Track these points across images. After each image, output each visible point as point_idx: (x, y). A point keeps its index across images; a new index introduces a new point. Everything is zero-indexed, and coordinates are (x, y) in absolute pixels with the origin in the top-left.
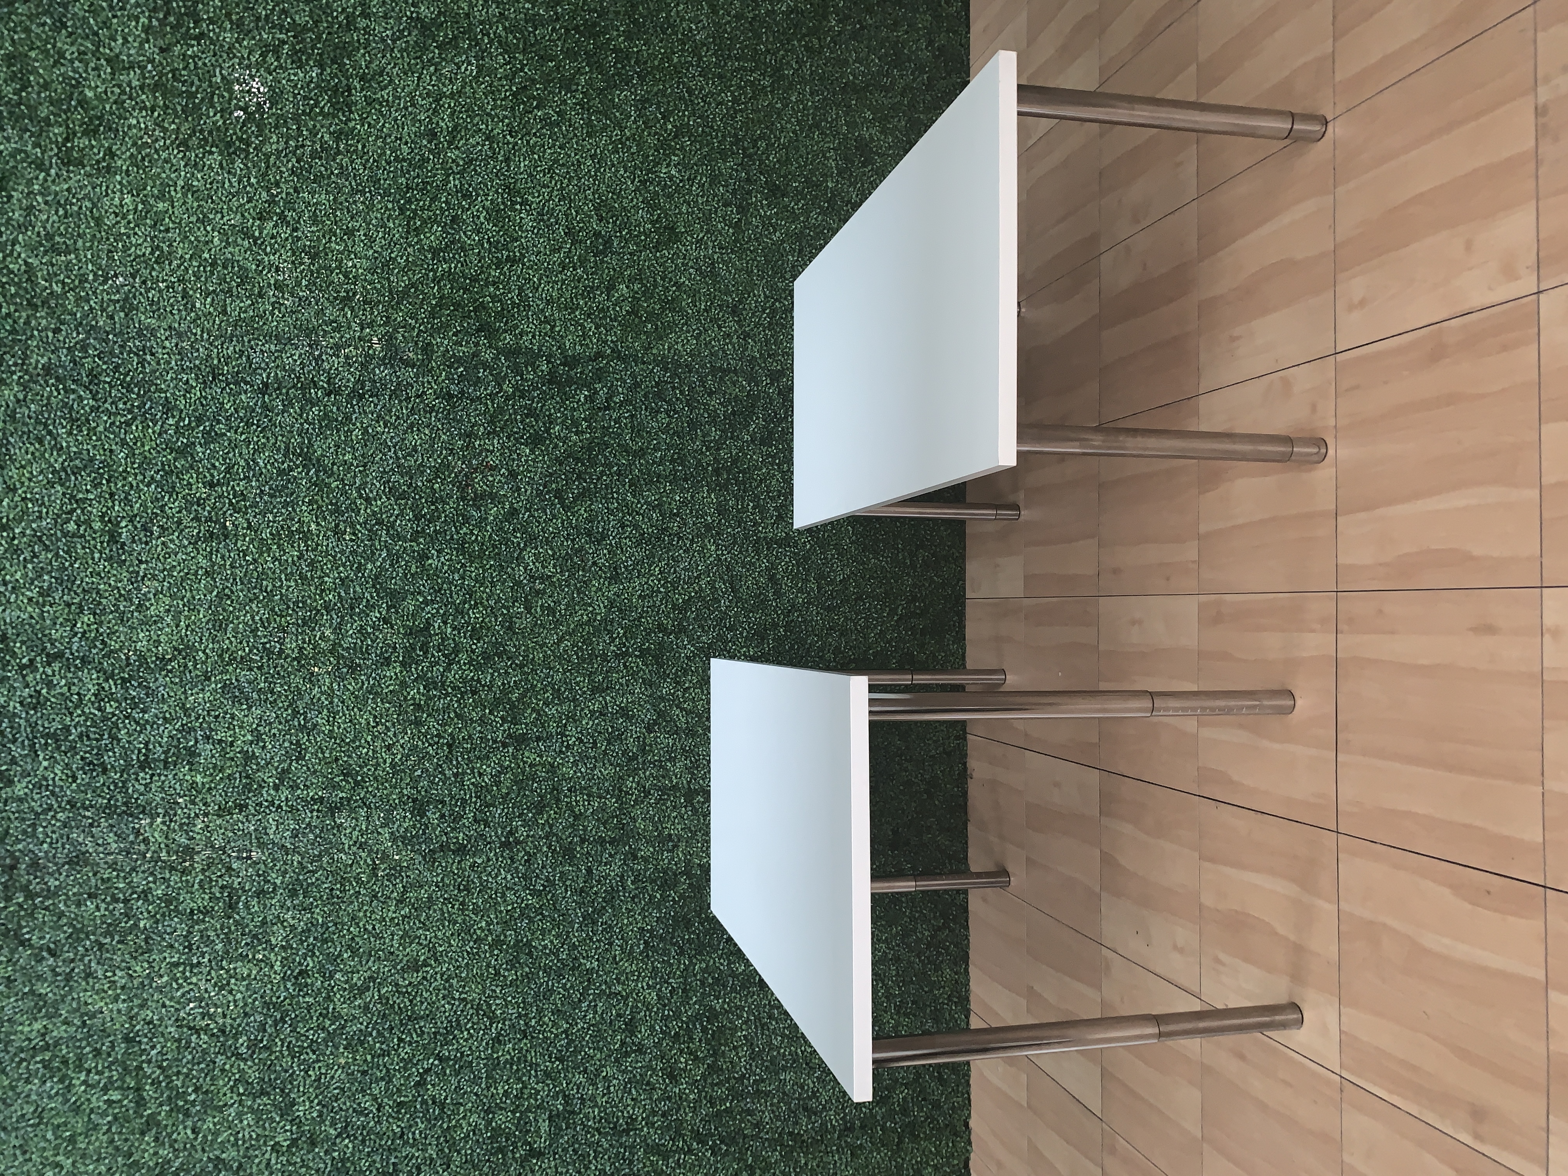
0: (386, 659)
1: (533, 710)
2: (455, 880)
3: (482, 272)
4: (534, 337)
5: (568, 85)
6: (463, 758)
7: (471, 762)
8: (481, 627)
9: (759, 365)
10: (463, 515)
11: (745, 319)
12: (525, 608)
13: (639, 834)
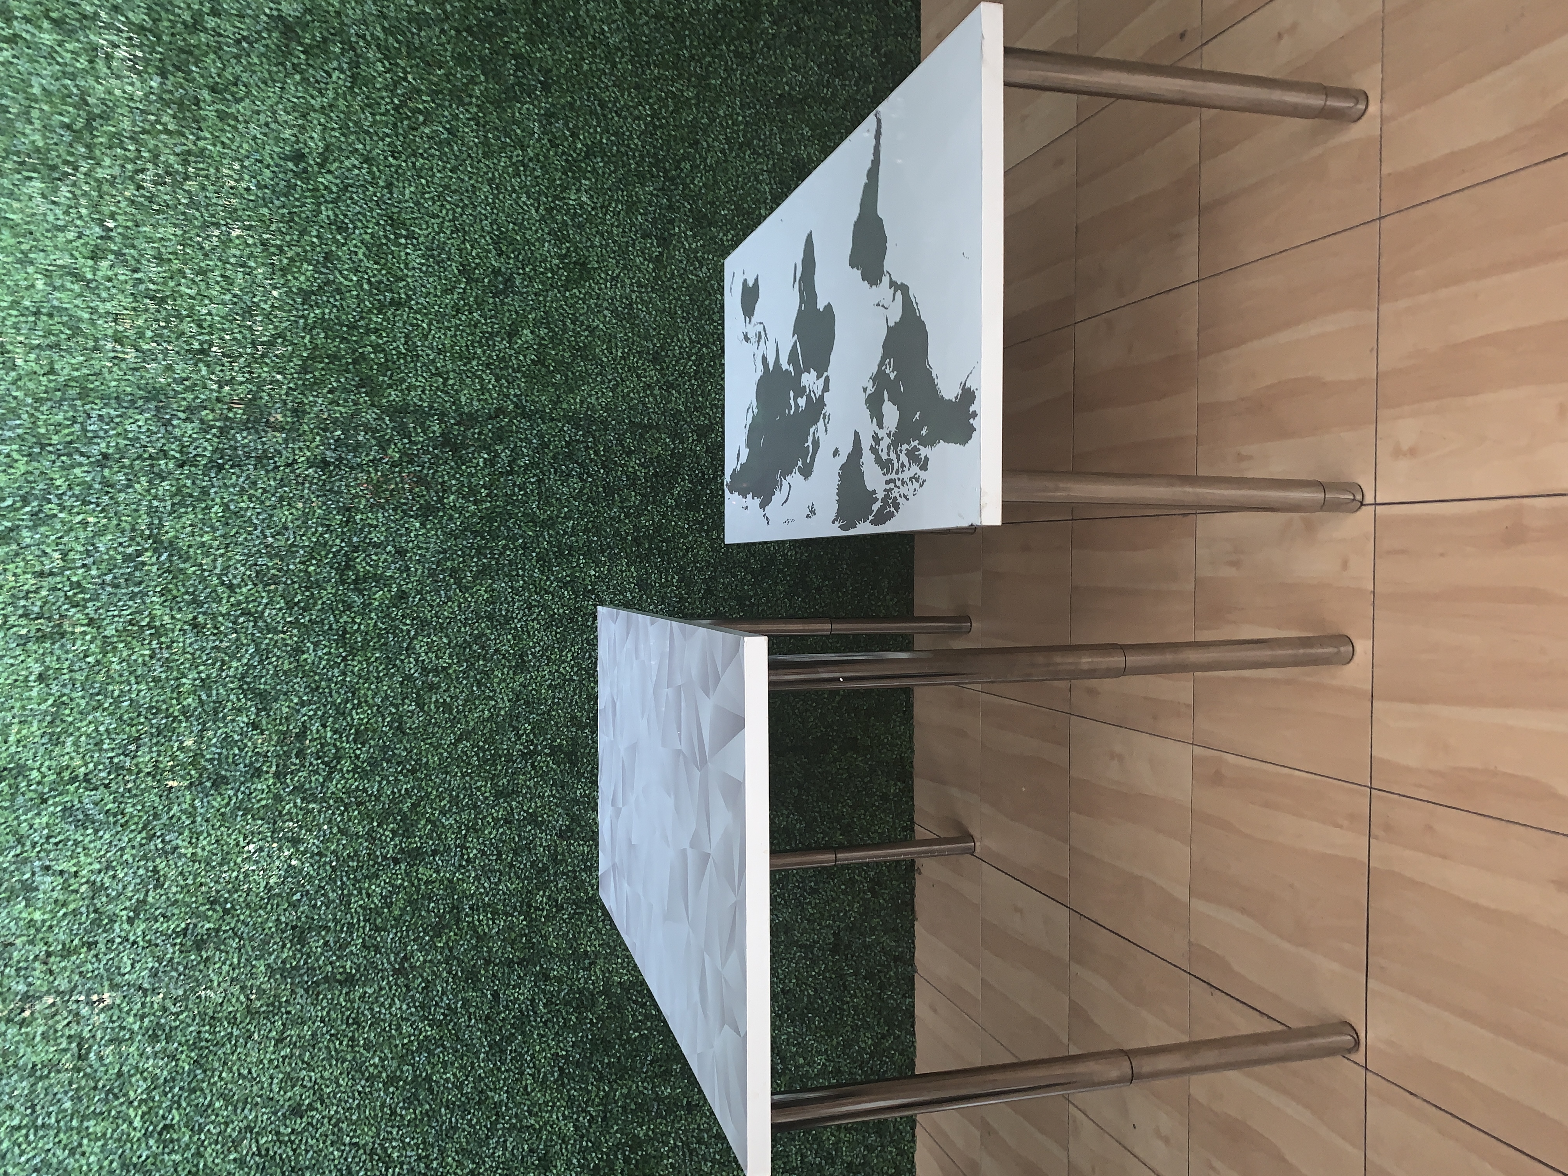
0: (257, 769)
1: (428, 820)
2: (343, 1013)
3: (362, 318)
4: (423, 392)
5: (458, 96)
6: (349, 879)
7: (359, 881)
8: (366, 729)
9: (684, 420)
10: (344, 602)
11: (668, 367)
12: (417, 705)
13: (551, 953)
